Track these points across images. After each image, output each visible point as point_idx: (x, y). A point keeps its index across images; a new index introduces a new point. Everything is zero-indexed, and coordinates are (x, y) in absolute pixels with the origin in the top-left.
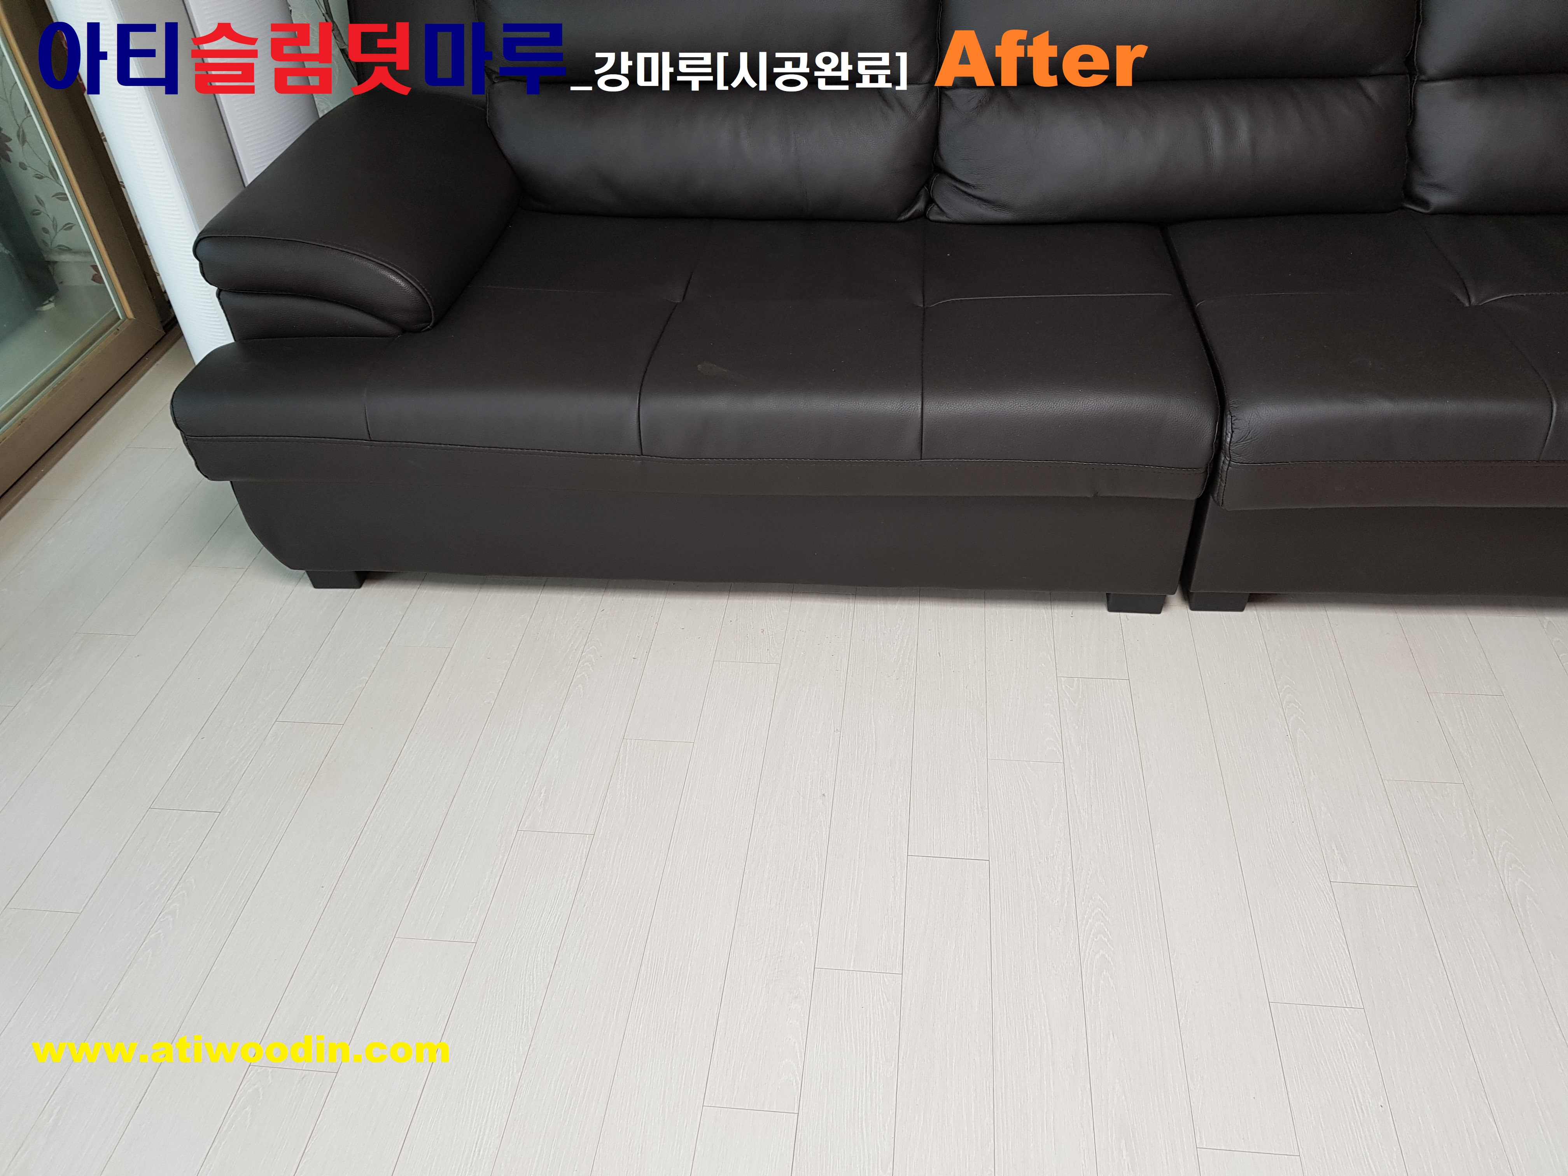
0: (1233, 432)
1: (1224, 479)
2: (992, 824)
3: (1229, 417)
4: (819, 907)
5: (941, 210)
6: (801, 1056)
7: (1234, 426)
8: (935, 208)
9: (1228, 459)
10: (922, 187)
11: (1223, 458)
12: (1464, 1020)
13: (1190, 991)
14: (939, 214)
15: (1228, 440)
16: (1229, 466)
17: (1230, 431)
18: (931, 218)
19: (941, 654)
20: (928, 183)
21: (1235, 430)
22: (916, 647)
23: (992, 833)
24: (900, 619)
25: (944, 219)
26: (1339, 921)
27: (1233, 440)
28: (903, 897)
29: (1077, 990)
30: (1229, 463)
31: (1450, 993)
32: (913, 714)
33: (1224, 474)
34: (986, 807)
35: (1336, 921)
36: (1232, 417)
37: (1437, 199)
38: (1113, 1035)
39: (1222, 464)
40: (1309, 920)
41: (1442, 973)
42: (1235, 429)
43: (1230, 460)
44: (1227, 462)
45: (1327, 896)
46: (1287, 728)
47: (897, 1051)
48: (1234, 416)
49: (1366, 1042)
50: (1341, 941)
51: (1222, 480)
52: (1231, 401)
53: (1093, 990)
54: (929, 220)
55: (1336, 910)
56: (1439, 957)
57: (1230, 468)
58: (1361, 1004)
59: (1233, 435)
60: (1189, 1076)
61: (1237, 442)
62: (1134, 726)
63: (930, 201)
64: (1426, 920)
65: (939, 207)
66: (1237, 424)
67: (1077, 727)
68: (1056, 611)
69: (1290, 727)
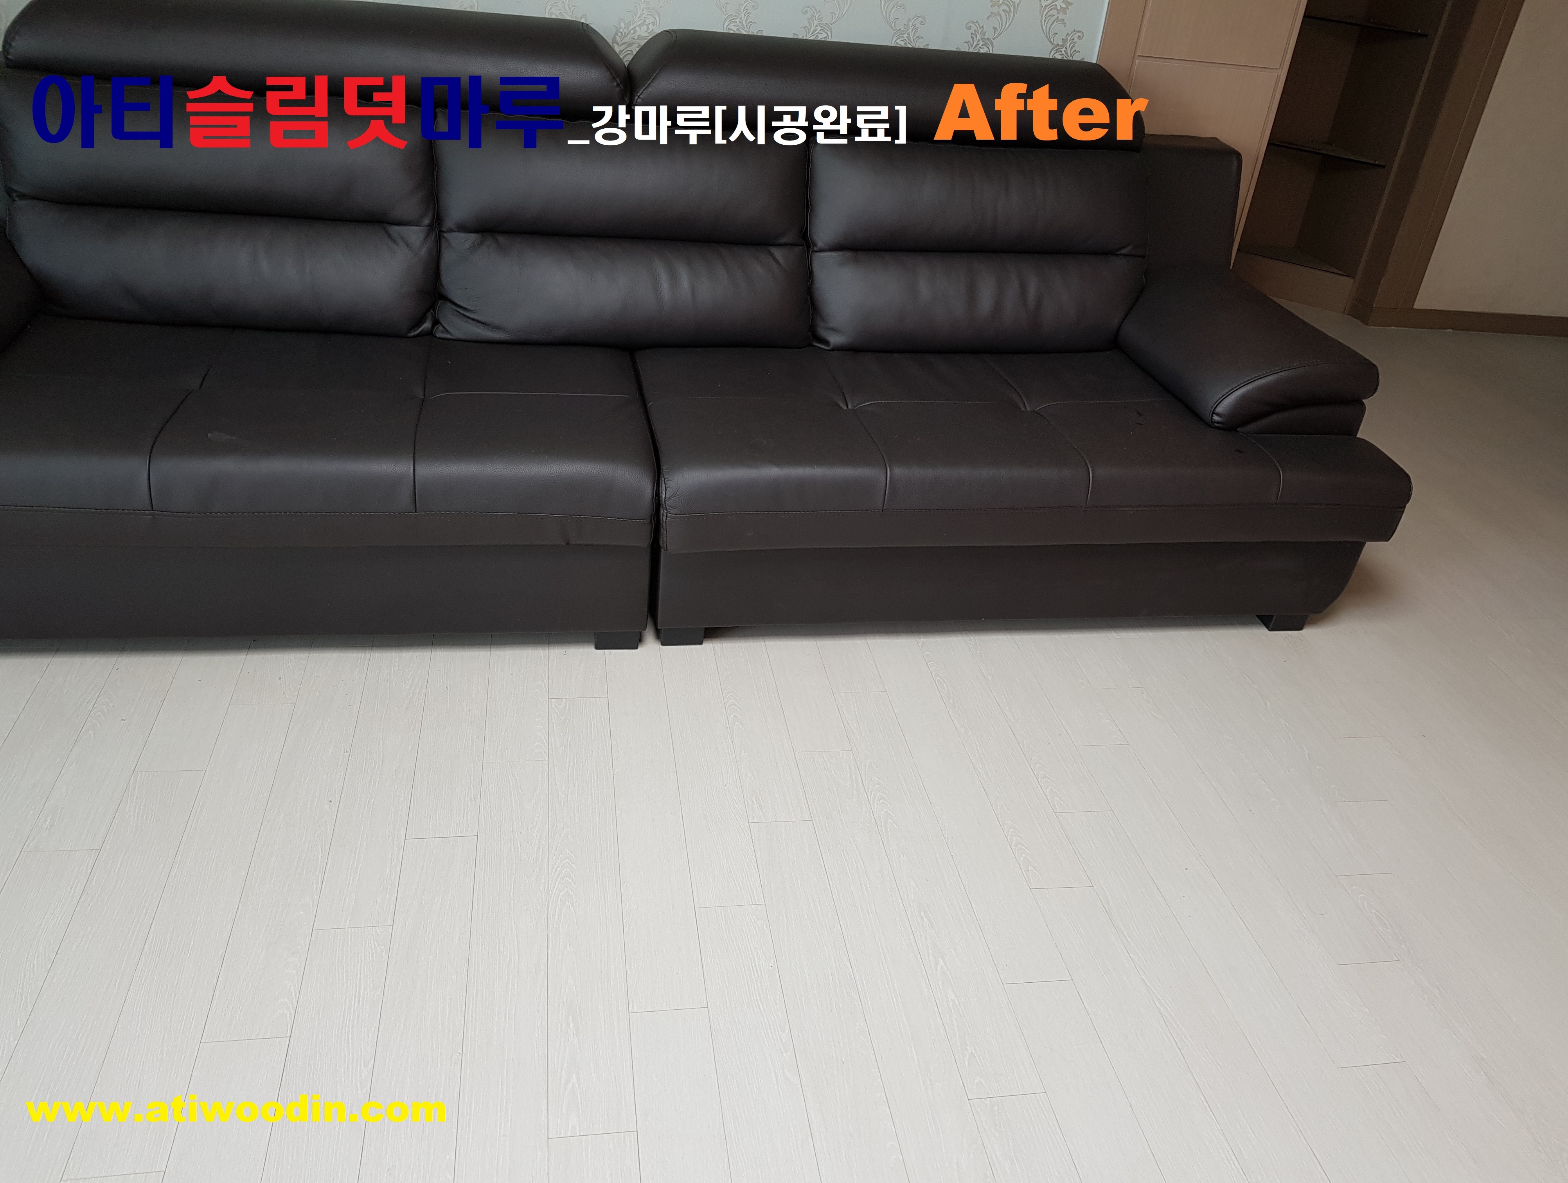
0: (666, 490)
1: (665, 528)
2: (482, 809)
3: (663, 479)
4: (320, 885)
5: (445, 329)
6: (296, 995)
7: (667, 486)
8: (441, 328)
9: (666, 512)
10: (428, 310)
11: (662, 512)
12: (837, 904)
13: (635, 908)
14: (443, 332)
15: (664, 496)
16: (666, 517)
17: (664, 489)
18: (437, 335)
19: (448, 688)
20: (432, 307)
21: (668, 489)
22: (426, 683)
23: (481, 815)
24: (413, 663)
25: (449, 336)
26: (752, 848)
27: (667, 496)
28: (398, 869)
29: (543, 918)
30: (667, 515)
31: (829, 887)
32: (419, 735)
33: (664, 524)
34: (479, 797)
35: (751, 849)
36: (665, 479)
37: (835, 339)
38: (570, 946)
39: (662, 515)
40: (731, 850)
41: (824, 874)
42: (668, 487)
43: (667, 513)
44: (665, 515)
45: (745, 832)
46: (727, 722)
47: (384, 980)
48: (666, 478)
49: (765, 926)
50: (753, 861)
51: (664, 529)
52: (664, 468)
53: (556, 917)
54: (436, 337)
55: (751, 841)
56: (823, 864)
57: (667, 518)
58: (763, 901)
59: (667, 492)
60: (627, 966)
61: (669, 498)
62: (609, 730)
63: (436, 322)
64: (816, 841)
65: (443, 327)
66: (669, 484)
67: (562, 734)
68: (552, 651)
69: (730, 721)
